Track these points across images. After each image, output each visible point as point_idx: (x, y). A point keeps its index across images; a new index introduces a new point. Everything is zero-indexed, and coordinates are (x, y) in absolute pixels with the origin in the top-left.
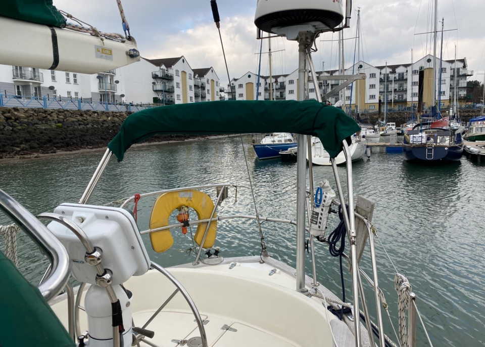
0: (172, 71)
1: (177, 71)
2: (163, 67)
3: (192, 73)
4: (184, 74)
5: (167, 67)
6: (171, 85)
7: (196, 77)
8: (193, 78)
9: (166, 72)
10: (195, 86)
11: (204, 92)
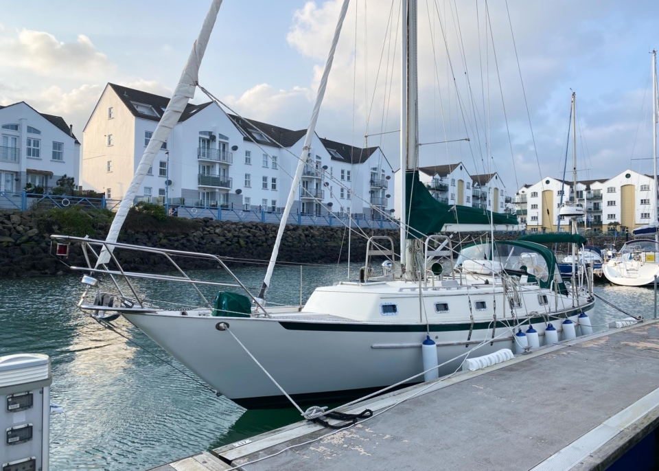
0: (447, 181)
1: (453, 180)
2: (437, 176)
3: (471, 181)
4: (461, 182)
5: (441, 176)
6: (445, 197)
7: (475, 185)
8: (471, 188)
9: (440, 182)
10: (473, 196)
11: (485, 203)
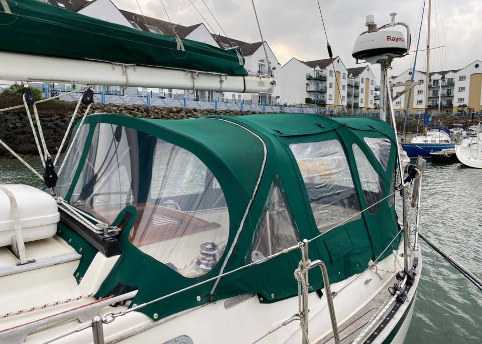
0: (326, 72)
1: (331, 71)
2: (318, 68)
3: (347, 73)
4: (338, 73)
5: (321, 68)
6: (324, 86)
7: (350, 76)
8: (347, 78)
9: (320, 73)
10: (348, 85)
11: (358, 91)
